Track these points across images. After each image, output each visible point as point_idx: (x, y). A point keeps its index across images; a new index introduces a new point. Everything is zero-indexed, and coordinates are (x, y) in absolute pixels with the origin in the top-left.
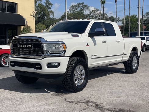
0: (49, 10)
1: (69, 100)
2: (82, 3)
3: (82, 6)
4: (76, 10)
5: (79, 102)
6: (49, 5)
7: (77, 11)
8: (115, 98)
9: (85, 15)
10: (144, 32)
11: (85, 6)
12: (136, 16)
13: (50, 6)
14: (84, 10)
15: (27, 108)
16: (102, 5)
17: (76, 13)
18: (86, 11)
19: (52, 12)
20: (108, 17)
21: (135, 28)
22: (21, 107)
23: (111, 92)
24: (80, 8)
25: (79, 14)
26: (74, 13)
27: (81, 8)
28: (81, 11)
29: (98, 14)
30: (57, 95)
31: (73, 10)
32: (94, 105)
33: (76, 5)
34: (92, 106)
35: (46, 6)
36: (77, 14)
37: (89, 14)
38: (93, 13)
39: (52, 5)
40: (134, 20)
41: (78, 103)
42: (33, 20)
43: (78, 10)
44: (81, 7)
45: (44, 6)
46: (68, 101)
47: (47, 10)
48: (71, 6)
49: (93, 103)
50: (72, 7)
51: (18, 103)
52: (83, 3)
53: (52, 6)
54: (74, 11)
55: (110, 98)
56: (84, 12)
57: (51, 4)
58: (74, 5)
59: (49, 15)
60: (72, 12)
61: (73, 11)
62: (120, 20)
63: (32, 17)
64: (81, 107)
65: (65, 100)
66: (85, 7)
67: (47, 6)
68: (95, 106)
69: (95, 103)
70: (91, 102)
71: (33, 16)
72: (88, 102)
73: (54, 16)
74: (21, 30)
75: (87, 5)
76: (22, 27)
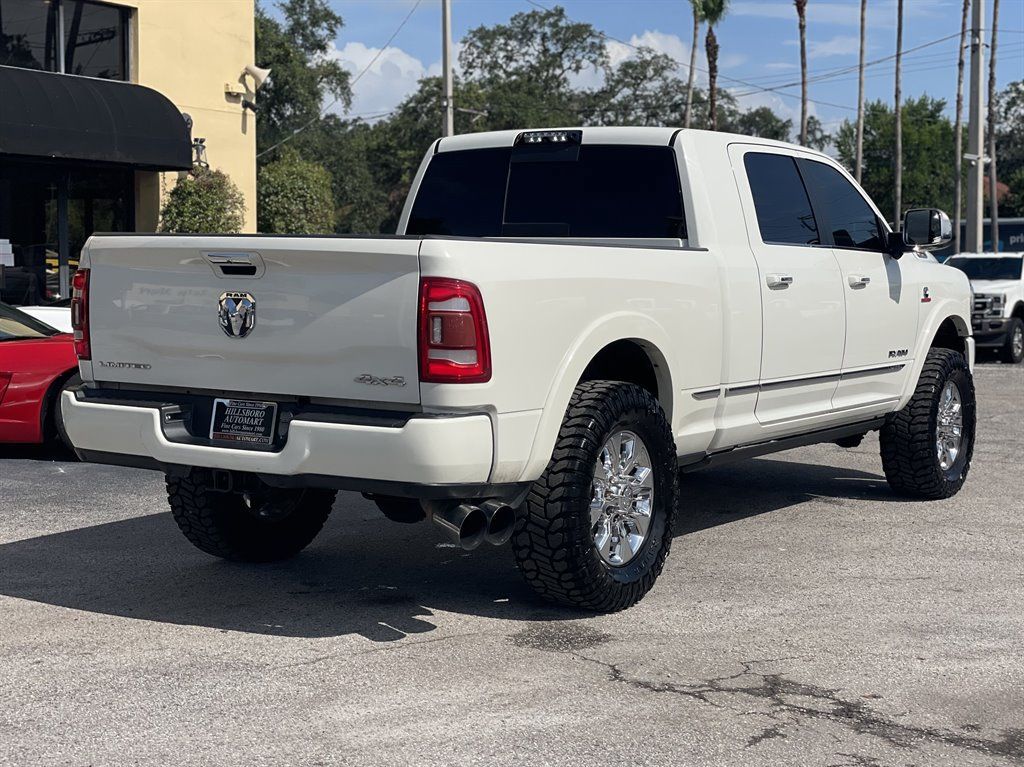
0: (316, 59)
1: (641, 674)
2: (549, 15)
3: (548, 30)
4: (509, 58)
5: (713, 686)
6: (315, 23)
7: (517, 72)
8: (955, 666)
9: (571, 99)
10: (1001, 226)
11: (576, 36)
12: (939, 107)
13: (322, 32)
14: (566, 64)
15: (382, 721)
16: (704, 27)
17: (510, 85)
18: (578, 69)
19: (338, 76)
20: (732, 113)
21: (935, 192)
22: (340, 713)
23: (907, 628)
24: (535, 48)
25: (530, 93)
26: (491, 81)
27: (546, 51)
28: (546, 66)
29: (666, 91)
30: (544, 645)
31: (488, 59)
32: (823, 705)
33: (507, 24)
34: (811, 712)
35: (293, 31)
36: (515, 87)
37: (603, 92)
38: (627, 85)
39: (338, 21)
40: (926, 137)
41: (713, 696)
42: (244, 131)
43: (521, 62)
44: (544, 38)
45: (277, 26)
46: (638, 684)
47: (303, 63)
48: (475, 34)
49: (810, 691)
50: (481, 39)
51: (307, 692)
52: (560, 13)
53: (339, 30)
54: (494, 66)
55: (918, 665)
56: (569, 75)
57: (328, 15)
58: (490, 27)
59: (316, 95)
60: (477, 74)
61: (483, 66)
62: (818, 135)
63: (239, 107)
64: (745, 720)
65: (616, 674)
66: (573, 38)
67: (297, 28)
68: (836, 713)
69: (827, 694)
70: (794, 687)
71: (246, 105)
72: (773, 687)
73: (348, 103)
74: (164, 199)
75: (587, 27)
76: (168, 180)
